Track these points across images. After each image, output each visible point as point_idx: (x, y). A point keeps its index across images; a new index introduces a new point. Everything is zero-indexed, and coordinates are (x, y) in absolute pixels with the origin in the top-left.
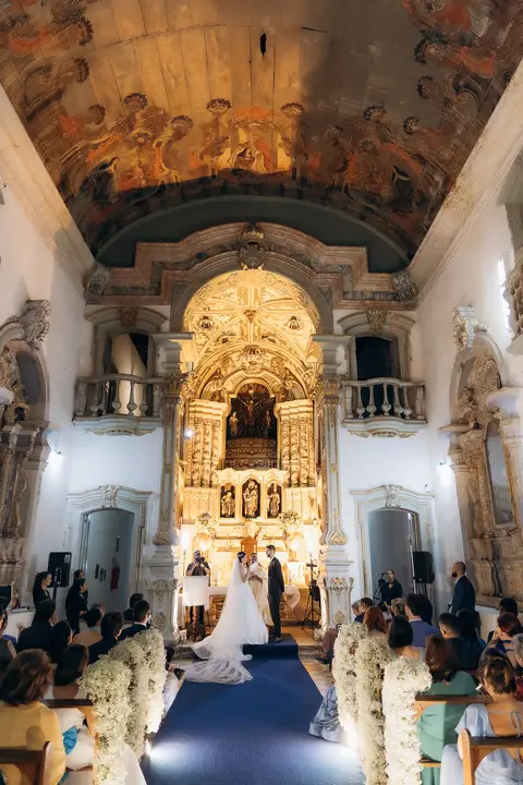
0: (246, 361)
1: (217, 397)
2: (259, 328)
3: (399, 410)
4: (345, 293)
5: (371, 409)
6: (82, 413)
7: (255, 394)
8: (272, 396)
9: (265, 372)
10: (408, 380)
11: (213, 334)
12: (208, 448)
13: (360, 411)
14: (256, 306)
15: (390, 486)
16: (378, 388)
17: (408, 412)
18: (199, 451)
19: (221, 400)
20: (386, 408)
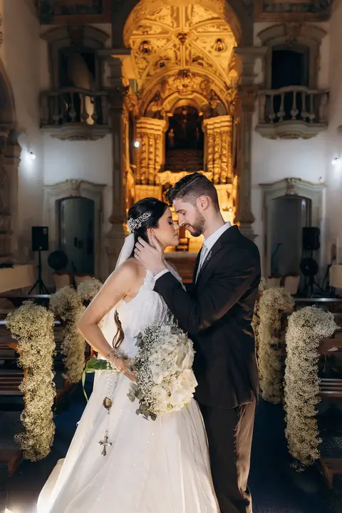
0: (179, 84)
1: (158, 115)
2: (190, 52)
3: (304, 115)
4: (265, 6)
5: (281, 114)
6: (47, 122)
7: (188, 114)
8: (201, 114)
9: (195, 94)
10: (315, 87)
11: (152, 58)
12: (152, 156)
13: (272, 116)
14: (186, 30)
15: (291, 179)
16: (289, 95)
17: (312, 117)
18: (145, 159)
19: (161, 118)
20: (294, 113)
